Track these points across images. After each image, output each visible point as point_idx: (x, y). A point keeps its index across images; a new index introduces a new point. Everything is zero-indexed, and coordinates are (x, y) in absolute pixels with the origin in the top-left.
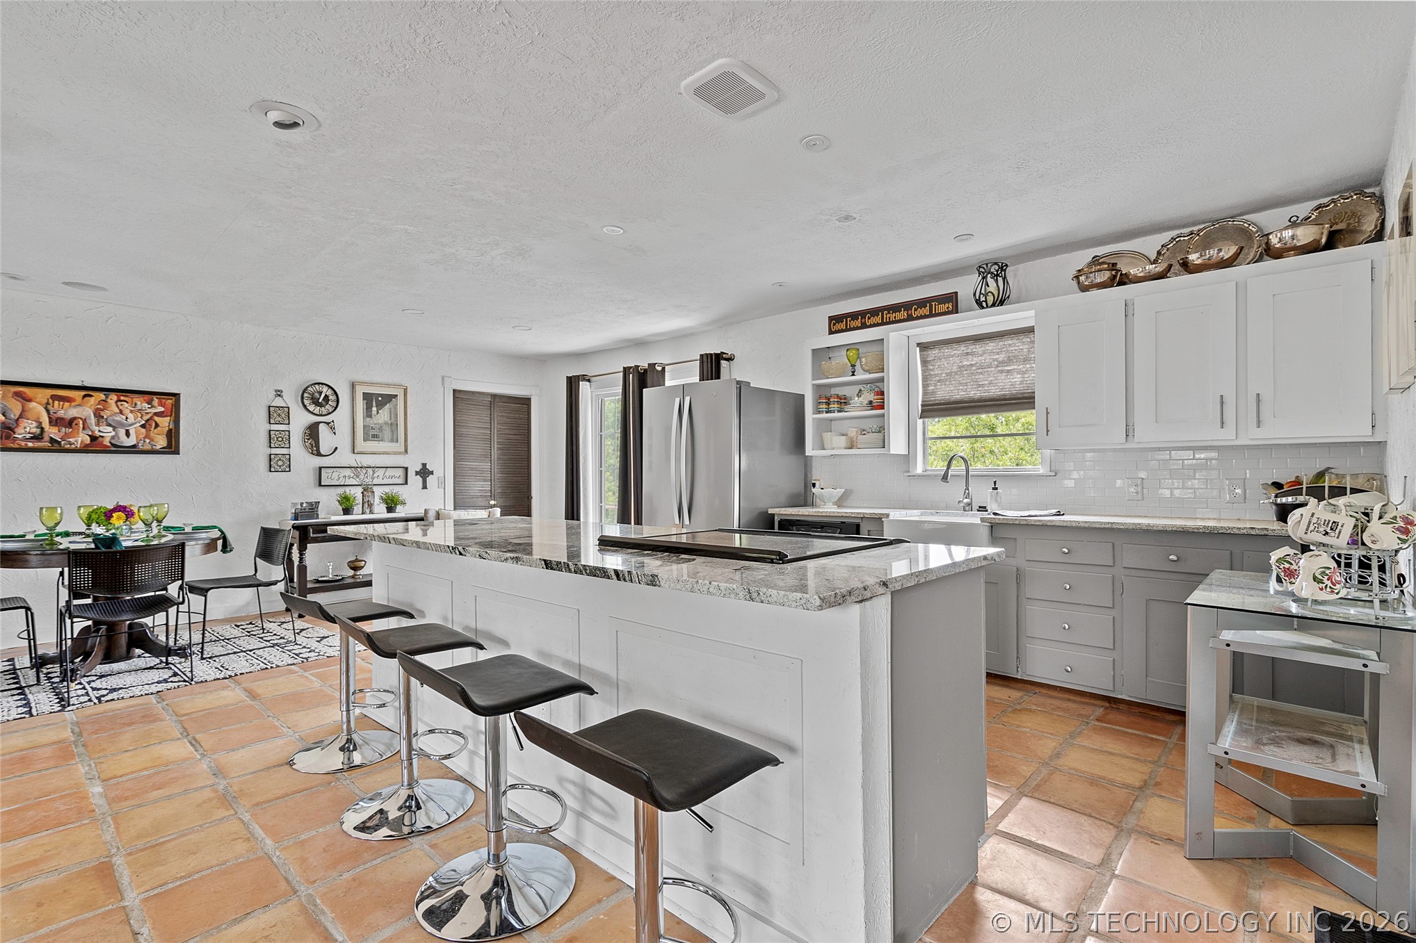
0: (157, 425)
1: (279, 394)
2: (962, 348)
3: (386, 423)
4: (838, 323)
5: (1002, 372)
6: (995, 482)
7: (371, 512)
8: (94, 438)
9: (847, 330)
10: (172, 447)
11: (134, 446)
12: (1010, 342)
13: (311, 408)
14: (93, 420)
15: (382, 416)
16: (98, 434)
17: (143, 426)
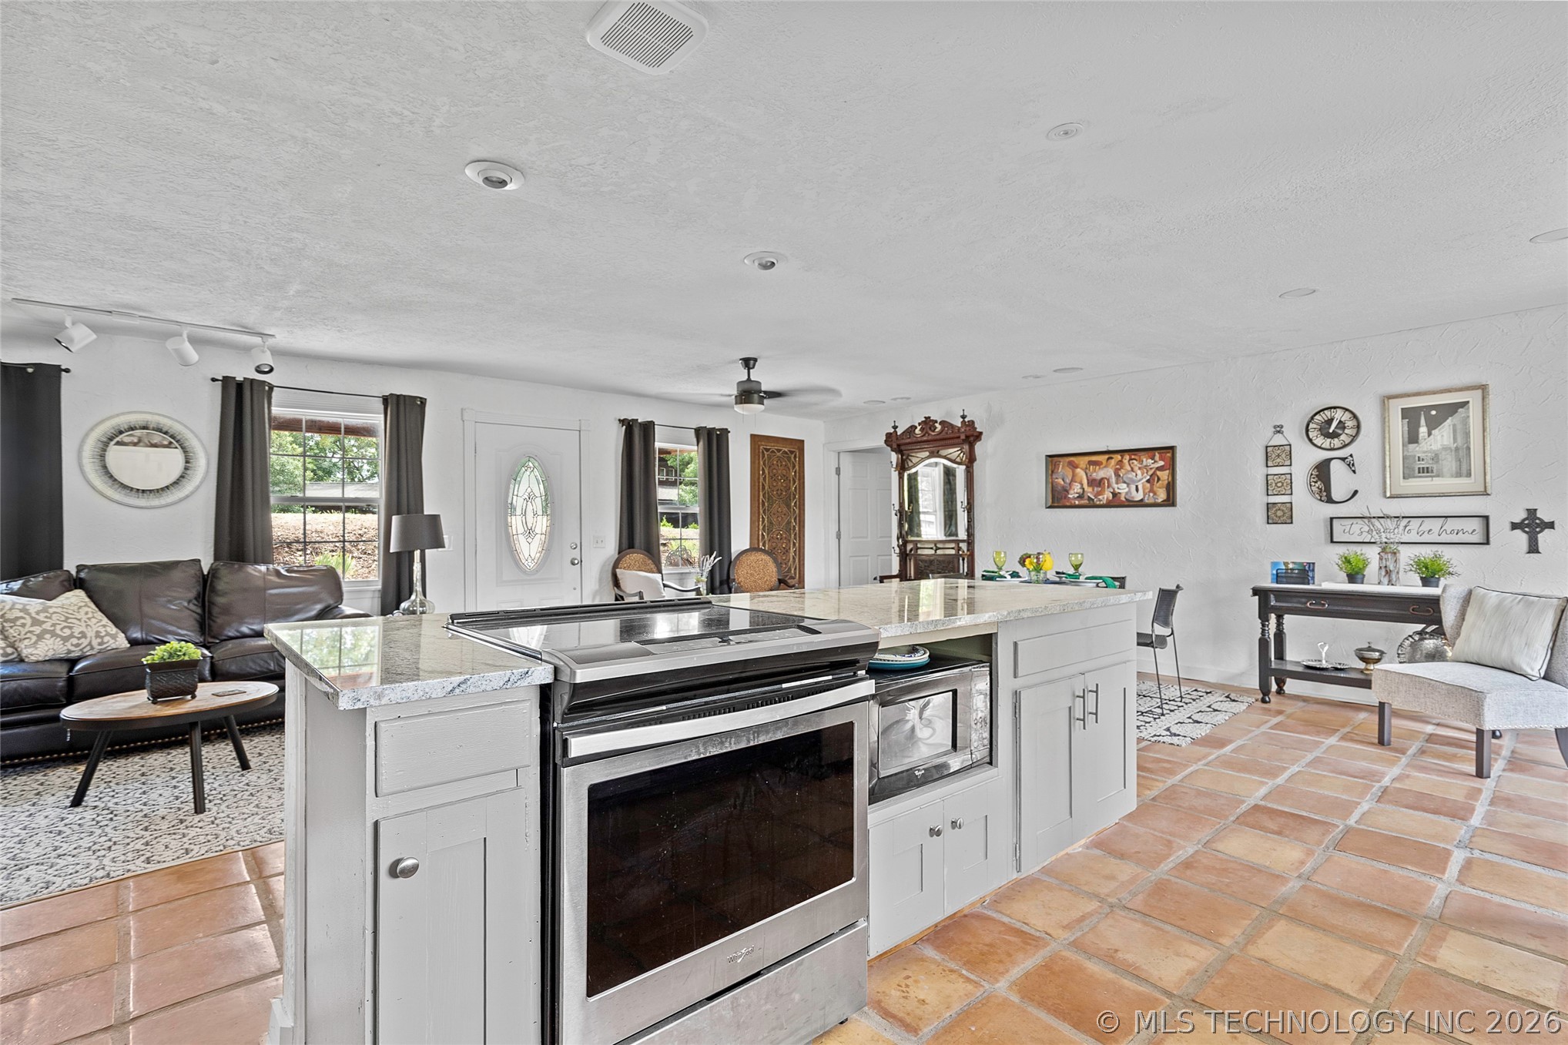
0: (1159, 479)
1: (1278, 429)
3: (1445, 448)
7: (1390, 583)
8: (1115, 495)
10: (1170, 501)
11: (1142, 500)
13: (1319, 441)
14: (1113, 479)
15: (1441, 438)
16: (1117, 491)
17: (1148, 481)
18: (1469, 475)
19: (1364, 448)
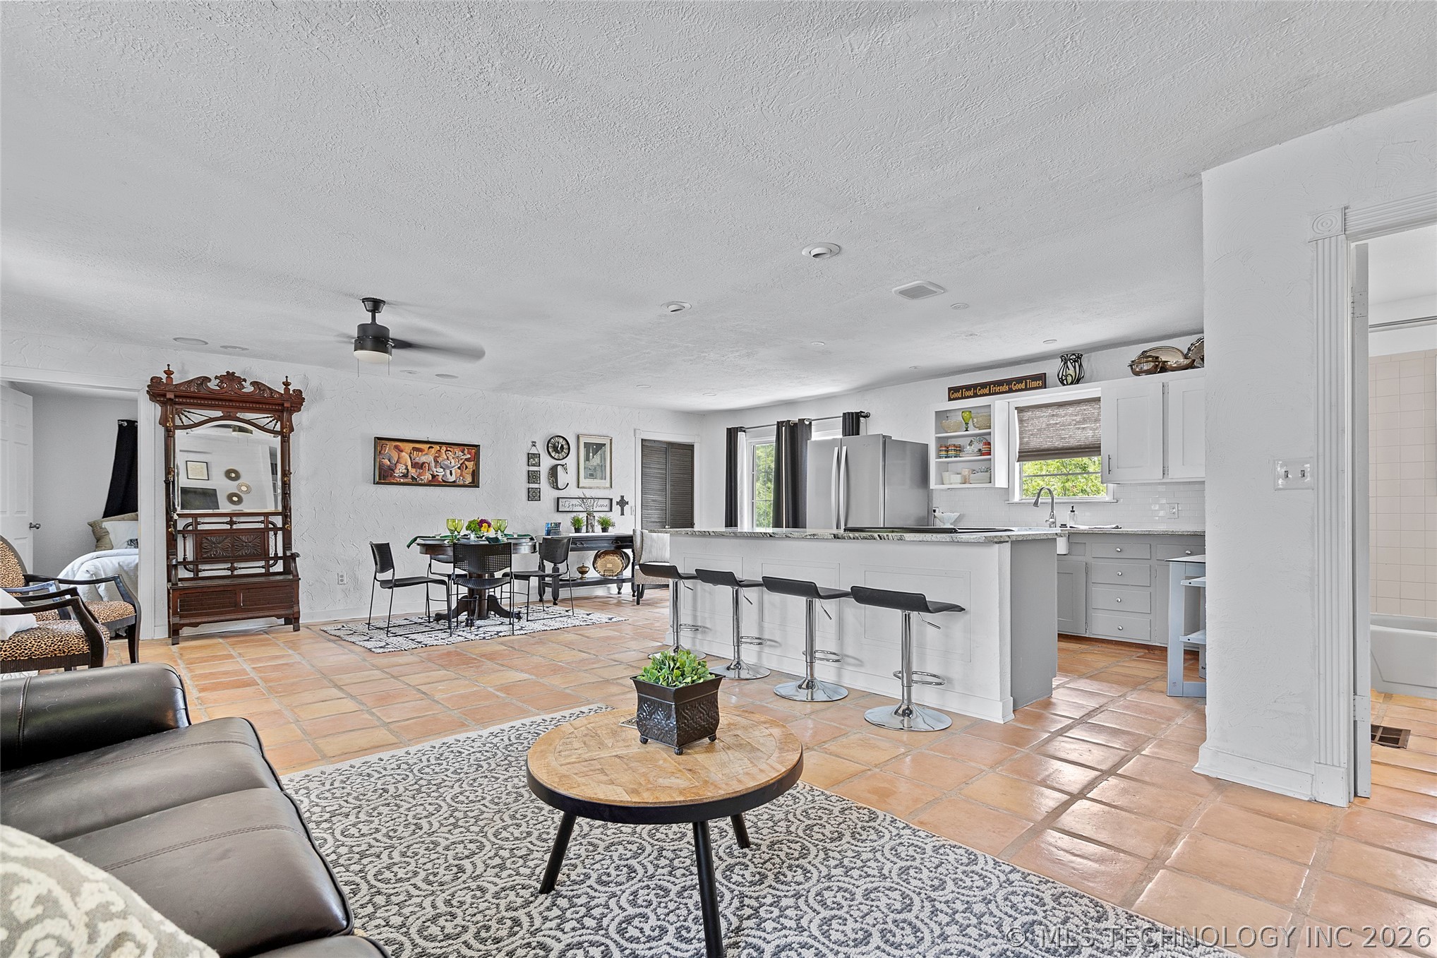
0: (467, 467)
1: (534, 444)
2: (1049, 411)
3: (598, 465)
4: (956, 393)
5: (1079, 428)
6: (1073, 507)
7: (593, 531)
8: (433, 476)
9: (962, 398)
10: (475, 483)
11: (454, 482)
12: (1085, 408)
13: (553, 454)
14: (433, 464)
15: (596, 460)
16: (436, 473)
17: (459, 468)
18: (605, 479)
19: (571, 461)
